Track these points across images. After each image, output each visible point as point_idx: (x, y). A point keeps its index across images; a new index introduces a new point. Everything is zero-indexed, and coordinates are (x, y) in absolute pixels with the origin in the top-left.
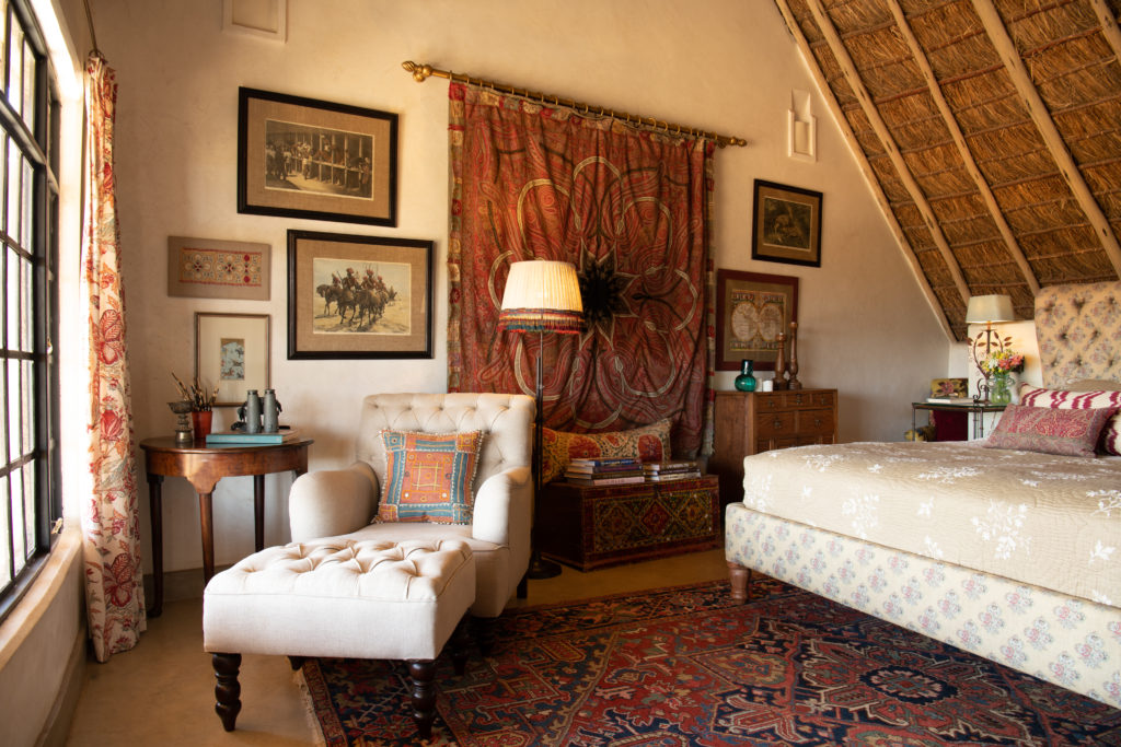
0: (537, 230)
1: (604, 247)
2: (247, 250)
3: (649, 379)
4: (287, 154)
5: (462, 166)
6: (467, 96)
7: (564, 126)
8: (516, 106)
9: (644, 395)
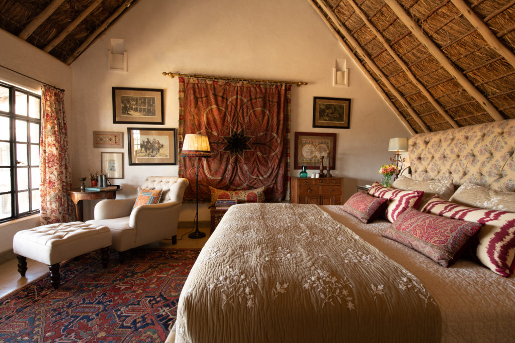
0: (212, 123)
1: (240, 127)
2: (115, 134)
3: (259, 172)
4: (128, 105)
5: (183, 104)
6: (185, 81)
7: (223, 86)
8: (203, 82)
9: (258, 178)
